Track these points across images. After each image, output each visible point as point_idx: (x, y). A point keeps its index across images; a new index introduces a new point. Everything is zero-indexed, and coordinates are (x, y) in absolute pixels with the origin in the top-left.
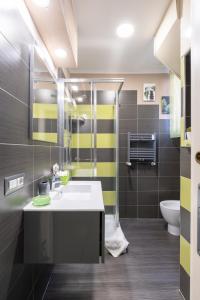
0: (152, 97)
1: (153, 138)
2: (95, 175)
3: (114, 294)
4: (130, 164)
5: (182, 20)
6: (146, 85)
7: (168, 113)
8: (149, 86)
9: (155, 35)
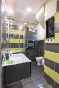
0: (33, 30)
1: (34, 41)
2: (20, 52)
3: (29, 85)
4: (28, 48)
5: (45, 12)
6: (31, 26)
7: (37, 34)
8: (32, 26)
9: (36, 13)
